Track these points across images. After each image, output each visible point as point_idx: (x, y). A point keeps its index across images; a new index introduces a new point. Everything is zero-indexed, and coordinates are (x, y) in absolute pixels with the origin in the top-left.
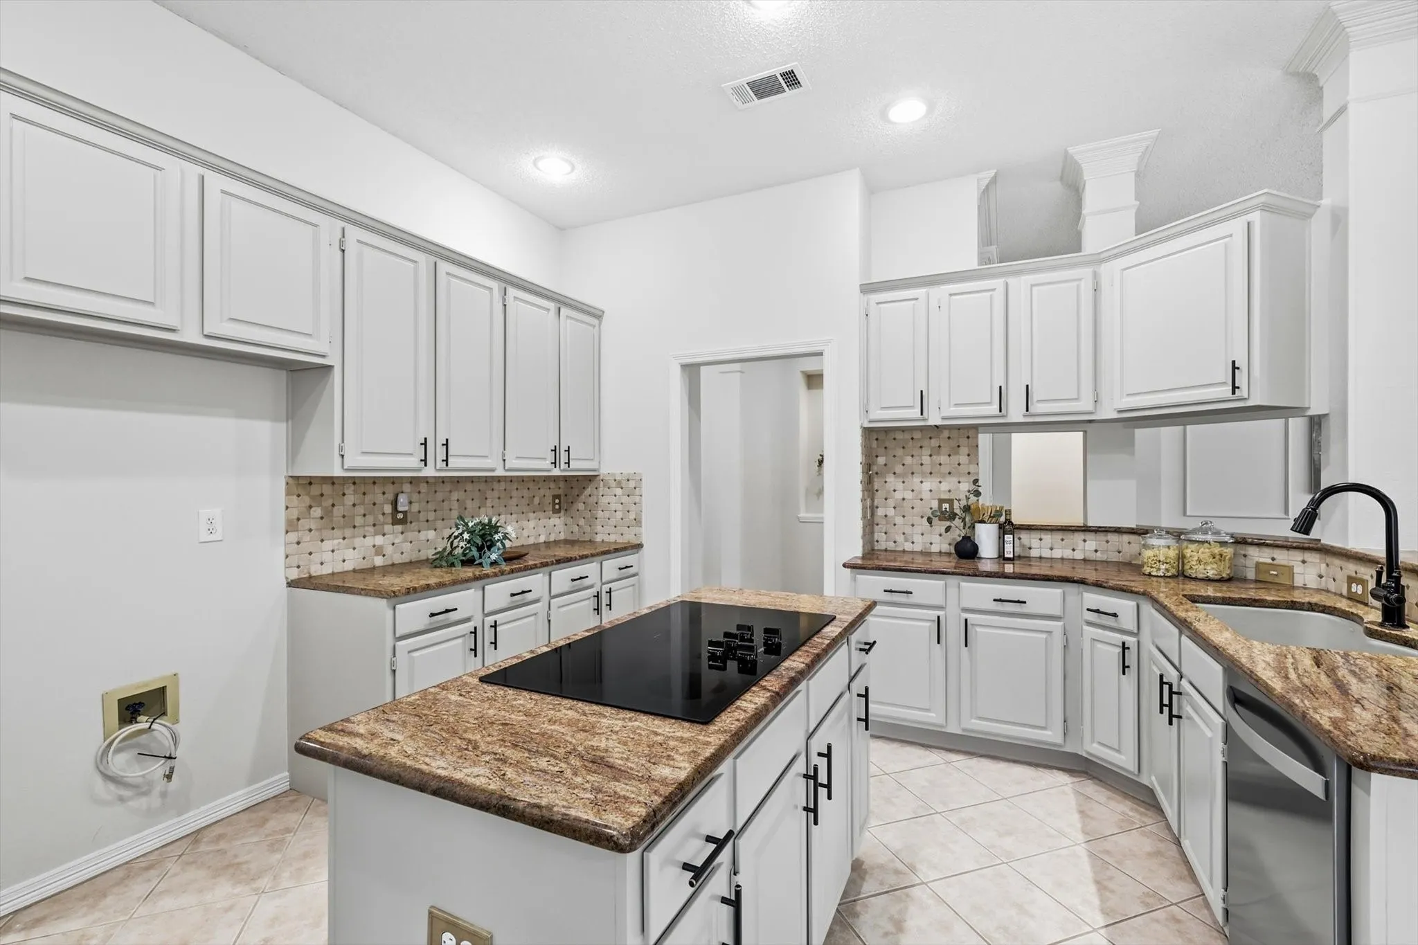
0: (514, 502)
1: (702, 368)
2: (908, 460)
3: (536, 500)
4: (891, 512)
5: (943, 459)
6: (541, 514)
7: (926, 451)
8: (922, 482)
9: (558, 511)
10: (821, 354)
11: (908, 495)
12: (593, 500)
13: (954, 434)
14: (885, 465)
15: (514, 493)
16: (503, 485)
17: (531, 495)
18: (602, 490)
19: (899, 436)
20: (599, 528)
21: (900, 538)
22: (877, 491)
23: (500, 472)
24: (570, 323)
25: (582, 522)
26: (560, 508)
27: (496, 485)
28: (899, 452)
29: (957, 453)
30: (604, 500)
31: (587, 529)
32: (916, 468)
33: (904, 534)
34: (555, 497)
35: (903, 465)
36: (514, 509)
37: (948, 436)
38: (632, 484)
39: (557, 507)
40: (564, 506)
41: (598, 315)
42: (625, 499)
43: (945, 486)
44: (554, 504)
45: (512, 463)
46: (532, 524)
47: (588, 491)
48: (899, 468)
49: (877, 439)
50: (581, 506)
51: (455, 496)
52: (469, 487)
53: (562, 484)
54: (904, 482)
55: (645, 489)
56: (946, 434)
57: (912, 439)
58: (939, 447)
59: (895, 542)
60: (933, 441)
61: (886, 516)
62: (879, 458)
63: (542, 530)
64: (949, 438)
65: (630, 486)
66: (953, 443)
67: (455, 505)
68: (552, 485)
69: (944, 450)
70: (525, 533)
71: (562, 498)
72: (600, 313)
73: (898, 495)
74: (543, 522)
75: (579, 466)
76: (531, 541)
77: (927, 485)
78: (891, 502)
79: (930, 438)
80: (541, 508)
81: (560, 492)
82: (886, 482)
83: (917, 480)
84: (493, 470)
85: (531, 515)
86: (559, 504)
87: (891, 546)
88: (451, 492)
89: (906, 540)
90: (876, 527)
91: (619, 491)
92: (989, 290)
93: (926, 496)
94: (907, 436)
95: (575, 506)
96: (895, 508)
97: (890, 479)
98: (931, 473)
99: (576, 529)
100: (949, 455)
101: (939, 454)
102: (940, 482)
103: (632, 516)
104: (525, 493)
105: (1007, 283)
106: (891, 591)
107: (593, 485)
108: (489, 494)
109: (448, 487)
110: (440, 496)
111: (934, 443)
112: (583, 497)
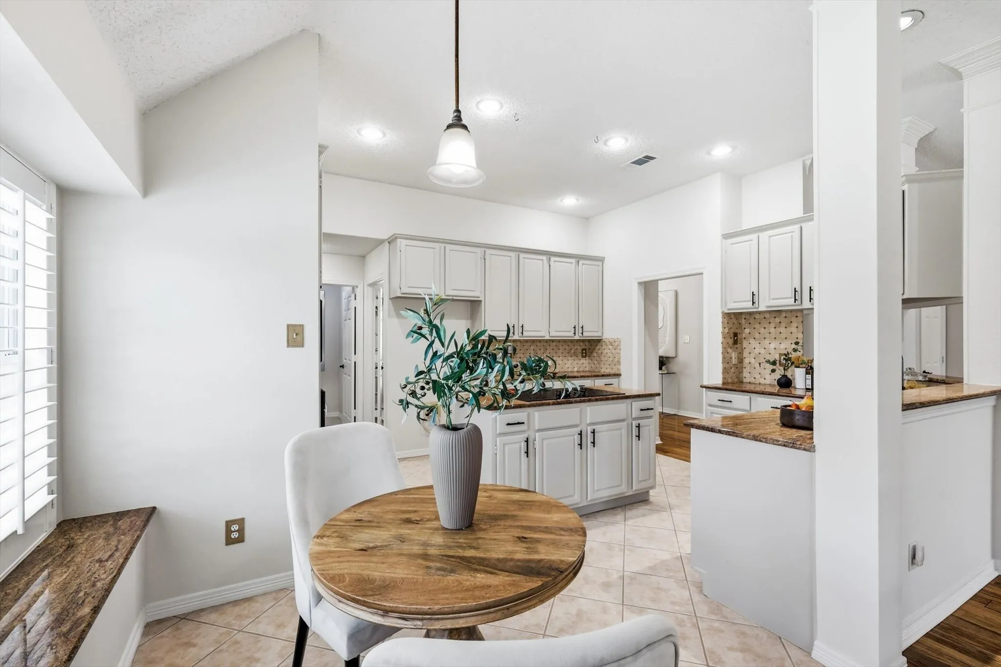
0: (561, 351)
1: (659, 282)
2: (762, 331)
3: (572, 351)
4: (753, 361)
5: (782, 329)
6: (575, 358)
7: (773, 325)
8: (770, 343)
9: (585, 357)
10: (702, 274)
11: (762, 351)
12: (600, 351)
13: (788, 315)
14: (750, 333)
15: (561, 347)
16: (555, 344)
17: (570, 349)
18: (604, 346)
19: (757, 316)
20: (602, 366)
21: (758, 376)
22: (745, 348)
23: (547, 338)
24: (584, 266)
25: (596, 362)
26: (586, 355)
27: (551, 343)
28: (757, 326)
29: (790, 326)
30: (605, 352)
31: (598, 366)
32: (767, 335)
33: (760, 374)
34: (583, 350)
35: (759, 333)
36: (560, 355)
37: (785, 316)
38: (617, 343)
39: (584, 355)
40: (588, 354)
41: (601, 260)
42: (613, 351)
43: (783, 346)
44: (583, 353)
45: (553, 334)
46: (570, 362)
47: (598, 348)
48: (757, 336)
49: (745, 319)
50: (595, 354)
51: (532, 348)
52: (538, 344)
53: (587, 343)
54: (760, 343)
55: (622, 347)
56: (784, 315)
57: (765, 318)
58: (780, 322)
59: (755, 378)
60: (776, 319)
61: (750, 363)
62: (746, 329)
63: (576, 366)
64: (786, 317)
65: (615, 345)
66: (787, 320)
67: (532, 352)
68: (581, 344)
69: (783, 325)
70: (566, 366)
71: (587, 350)
72: (603, 259)
73: (757, 351)
74: (576, 362)
75: (588, 335)
76: (570, 370)
77: (773, 346)
78: (752, 355)
79: (775, 317)
80: (575, 354)
81: (587, 347)
82: (750, 343)
83: (767, 342)
84: (544, 337)
85: (570, 358)
86: (586, 353)
87: (752, 380)
88: (530, 346)
89: (761, 377)
90: (744, 369)
91: (611, 347)
92: (790, 233)
93: (772, 351)
94: (762, 316)
95: (592, 355)
96: (755, 358)
97: (752, 341)
98: (775, 338)
99: (593, 365)
100: (786, 328)
101: (780, 327)
102: (780, 343)
103: (616, 359)
104: (567, 347)
105: (801, 227)
106: (723, 401)
107: (600, 344)
108: (548, 347)
109: (529, 344)
110: (526, 347)
111: (777, 320)
112: (596, 350)
